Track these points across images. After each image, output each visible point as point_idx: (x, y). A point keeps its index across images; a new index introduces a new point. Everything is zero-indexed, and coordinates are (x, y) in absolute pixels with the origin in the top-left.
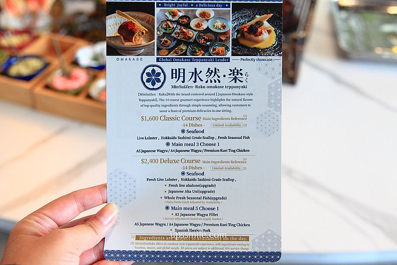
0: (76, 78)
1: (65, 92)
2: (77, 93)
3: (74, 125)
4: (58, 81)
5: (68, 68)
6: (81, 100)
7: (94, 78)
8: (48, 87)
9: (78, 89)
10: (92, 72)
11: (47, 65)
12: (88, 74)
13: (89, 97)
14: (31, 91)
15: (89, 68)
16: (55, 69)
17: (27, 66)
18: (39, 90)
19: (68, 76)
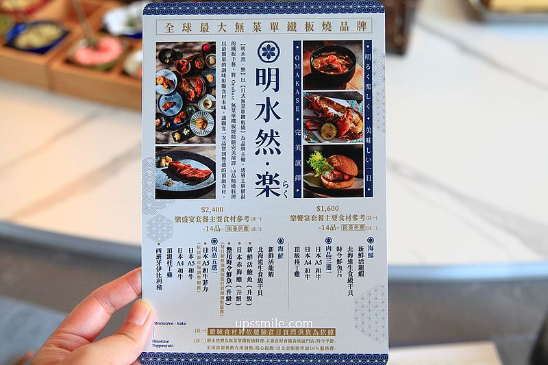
0: (105, 50)
1: (91, 67)
2: (108, 68)
3: (106, 111)
4: (83, 54)
5: (95, 37)
6: (114, 77)
7: (130, 50)
8: (70, 62)
9: (109, 63)
10: (127, 42)
11: (65, 34)
12: (122, 44)
13: (124, 73)
14: (47, 67)
15: (122, 37)
16: (78, 39)
17: (40, 35)
18: (57, 66)
19: (95, 47)
